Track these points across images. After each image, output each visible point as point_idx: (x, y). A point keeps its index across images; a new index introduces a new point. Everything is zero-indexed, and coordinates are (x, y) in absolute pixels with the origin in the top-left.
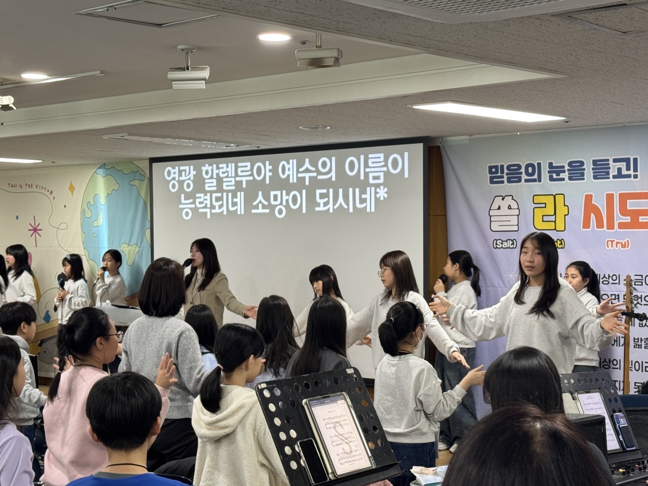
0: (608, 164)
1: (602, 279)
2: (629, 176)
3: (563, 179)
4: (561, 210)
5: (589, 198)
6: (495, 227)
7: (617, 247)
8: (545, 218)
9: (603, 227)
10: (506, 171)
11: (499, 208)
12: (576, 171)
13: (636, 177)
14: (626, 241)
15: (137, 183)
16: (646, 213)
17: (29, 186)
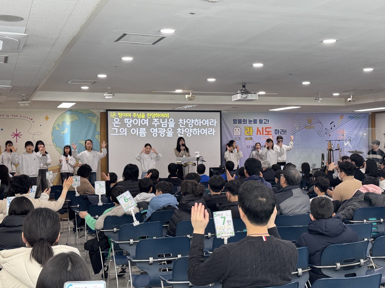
0: (263, 120)
2: (267, 123)
3: (252, 123)
4: (251, 131)
5: (258, 128)
6: (235, 134)
7: (264, 139)
8: (248, 133)
9: (261, 135)
10: (238, 121)
11: (236, 130)
12: (255, 122)
13: (269, 124)
15: (90, 118)
16: (271, 132)
17: (15, 116)
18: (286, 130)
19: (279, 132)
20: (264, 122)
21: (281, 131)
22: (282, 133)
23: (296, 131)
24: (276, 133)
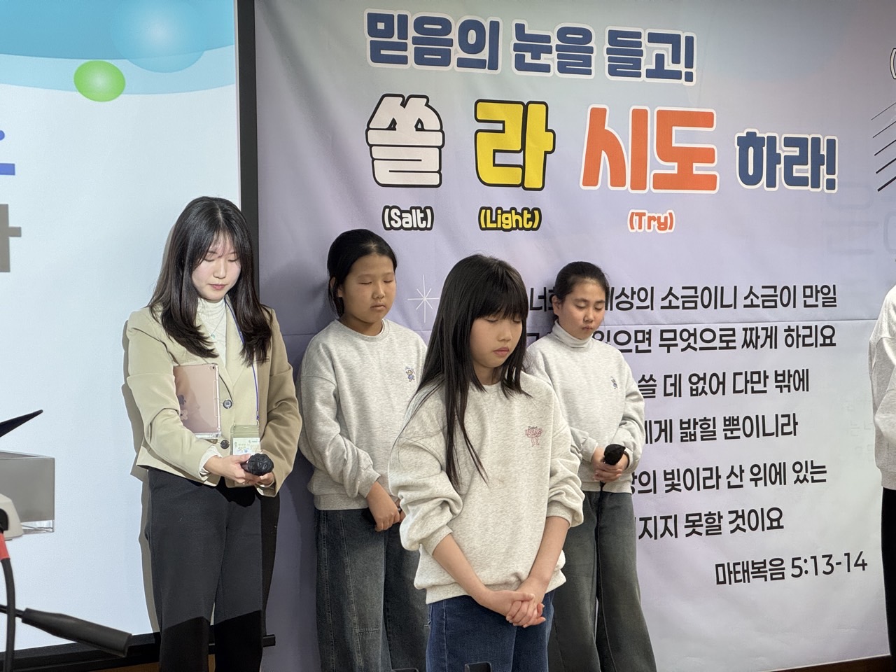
0: (639, 44)
1: (617, 298)
2: (676, 75)
3: (546, 68)
4: (538, 141)
5: (598, 116)
6: (384, 174)
7: (649, 228)
8: (500, 158)
9: (623, 184)
10: (412, 33)
11: (393, 126)
12: (575, 52)
13: (689, 77)
14: (668, 215)
16: (707, 156)
18: (831, 144)
19: (774, 159)
20: (648, 63)
21: (795, 151)
22: (799, 171)
24: (751, 172)
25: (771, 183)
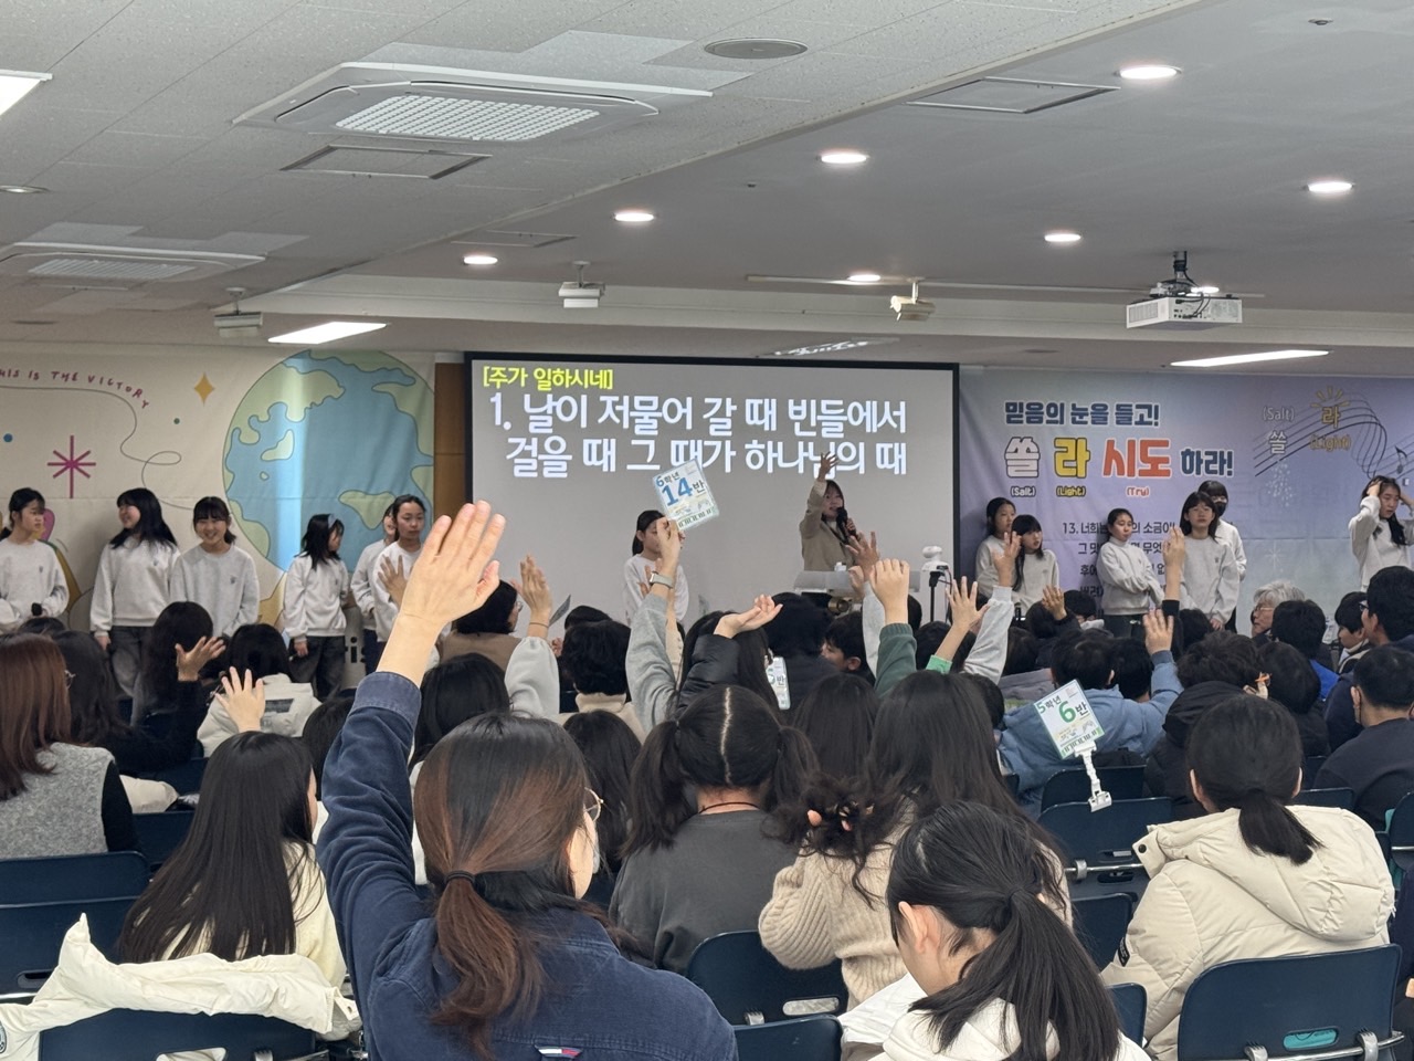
0: (1131, 410)
2: (1150, 423)
3: (1086, 423)
4: (1083, 456)
5: (1111, 443)
6: (1012, 472)
7: (1137, 495)
8: (1066, 464)
9: (1123, 474)
10: (1025, 410)
11: (1016, 451)
12: (1100, 415)
13: (1156, 424)
14: (1146, 489)
15: (392, 389)
16: (1166, 461)
17: (66, 377)
18: (1230, 454)
19: (1200, 461)
20: (1136, 418)
21: (1211, 458)
22: (1212, 467)
23: (1272, 461)
24: (1188, 467)
25: (1198, 473)
